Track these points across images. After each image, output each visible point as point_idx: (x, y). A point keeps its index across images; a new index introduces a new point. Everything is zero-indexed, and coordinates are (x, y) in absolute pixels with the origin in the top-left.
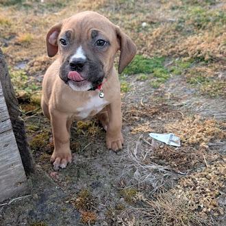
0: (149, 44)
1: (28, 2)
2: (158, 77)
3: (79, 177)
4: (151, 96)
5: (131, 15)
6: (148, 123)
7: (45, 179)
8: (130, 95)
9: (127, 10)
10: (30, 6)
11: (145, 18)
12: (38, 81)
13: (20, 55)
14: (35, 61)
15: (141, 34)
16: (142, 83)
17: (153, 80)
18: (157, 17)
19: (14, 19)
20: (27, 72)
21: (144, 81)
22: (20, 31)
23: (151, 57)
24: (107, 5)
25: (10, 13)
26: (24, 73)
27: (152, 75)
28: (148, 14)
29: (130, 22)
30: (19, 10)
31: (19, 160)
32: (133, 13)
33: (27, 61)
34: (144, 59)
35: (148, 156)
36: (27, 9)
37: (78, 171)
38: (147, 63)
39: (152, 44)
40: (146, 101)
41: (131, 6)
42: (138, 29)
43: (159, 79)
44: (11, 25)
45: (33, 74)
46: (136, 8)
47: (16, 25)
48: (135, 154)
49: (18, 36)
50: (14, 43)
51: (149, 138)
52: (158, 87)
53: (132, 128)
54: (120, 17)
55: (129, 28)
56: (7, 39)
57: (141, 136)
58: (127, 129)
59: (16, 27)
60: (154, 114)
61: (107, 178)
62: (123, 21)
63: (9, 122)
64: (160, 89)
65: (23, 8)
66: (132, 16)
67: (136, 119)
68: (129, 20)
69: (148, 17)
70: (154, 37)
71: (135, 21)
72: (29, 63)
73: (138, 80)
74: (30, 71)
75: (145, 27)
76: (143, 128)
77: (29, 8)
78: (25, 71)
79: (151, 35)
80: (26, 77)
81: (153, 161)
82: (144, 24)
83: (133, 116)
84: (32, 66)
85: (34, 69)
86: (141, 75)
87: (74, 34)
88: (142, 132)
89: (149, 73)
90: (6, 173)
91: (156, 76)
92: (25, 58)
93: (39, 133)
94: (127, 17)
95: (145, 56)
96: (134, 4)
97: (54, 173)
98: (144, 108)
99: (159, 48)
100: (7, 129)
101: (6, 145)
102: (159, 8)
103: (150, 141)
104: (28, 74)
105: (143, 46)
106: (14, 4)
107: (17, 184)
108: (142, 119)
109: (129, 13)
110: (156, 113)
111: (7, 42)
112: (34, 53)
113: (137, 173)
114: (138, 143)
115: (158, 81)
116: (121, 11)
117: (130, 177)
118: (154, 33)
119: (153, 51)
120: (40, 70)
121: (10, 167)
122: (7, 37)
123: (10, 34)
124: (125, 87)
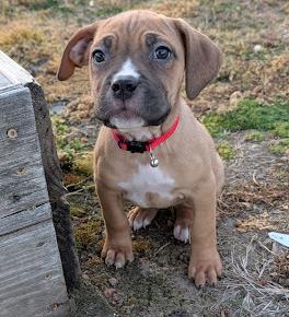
0: (266, 81)
1: (68, 5)
2: (281, 137)
3: (150, 299)
4: (270, 169)
5: (235, 31)
6: (266, 214)
7: (95, 299)
8: (235, 165)
9: (229, 23)
10: (71, 12)
11: (258, 38)
12: (84, 135)
13: (55, 91)
14: (80, 102)
15: (253, 63)
16: (254, 146)
17: (272, 141)
18: (279, 37)
19: (46, 32)
20: (67, 118)
21: (258, 142)
22: (57, 51)
23: (270, 102)
24: (196, 13)
25: (40, 21)
26: (63, 121)
27: (271, 133)
28: (263, 31)
29: (233, 43)
30: (54, 17)
31: (59, 268)
32: (239, 28)
33: (67, 101)
34: (257, 106)
35: (267, 272)
36: (67, 16)
37: (149, 289)
38: (263, 113)
39: (271, 81)
40: (260, 176)
41: (235, 16)
42: (248, 55)
43: (283, 140)
44: (41, 41)
45: (77, 123)
46: (244, 20)
47: (50, 41)
48: (244, 266)
49: (52, 59)
50: (45, 70)
51: (268, 241)
52: (282, 155)
53: (239, 221)
54: (218, 35)
55: (232, 53)
56: (34, 64)
57: (255, 236)
58: (231, 222)
59: (50, 45)
60: (275, 199)
61: (197, 305)
62: (221, 42)
63: (48, 206)
64: (284, 158)
65: (61, 14)
66: (236, 33)
67: (245, 207)
68: (231, 40)
69: (263, 36)
70: (275, 69)
71: (242, 41)
72: (69, 105)
73: (247, 141)
74: (71, 119)
75: (259, 52)
76: (257, 223)
77: (70, 15)
78: (63, 118)
79: (270, 66)
80: (65, 127)
81: (276, 280)
82: (258, 48)
83: (241, 200)
84: (75, 110)
85: (78, 114)
86: (254, 132)
87: (117, 41)
88: (256, 230)
89: (266, 129)
90: (37, 288)
91: (277, 135)
92: (63, 96)
93: (86, 222)
94: (228, 34)
95: (259, 100)
96: (240, 14)
97: (110, 291)
98: (258, 189)
99: (282, 89)
100: (45, 217)
101: (41, 244)
102: (281, 21)
103: (270, 246)
104: (67, 123)
105: (255, 83)
106: (45, 8)
107: (52, 306)
108: (255, 207)
109: (232, 28)
110: (279, 198)
111: (35, 69)
112: (78, 89)
113: (247, 299)
114: (249, 248)
115: (281, 143)
116: (218, 24)
117: (235, 306)
118: (274, 63)
119: (273, 94)
120: (88, 116)
121: (43, 279)
122: (35, 61)
123: (39, 56)
124: (226, 151)
